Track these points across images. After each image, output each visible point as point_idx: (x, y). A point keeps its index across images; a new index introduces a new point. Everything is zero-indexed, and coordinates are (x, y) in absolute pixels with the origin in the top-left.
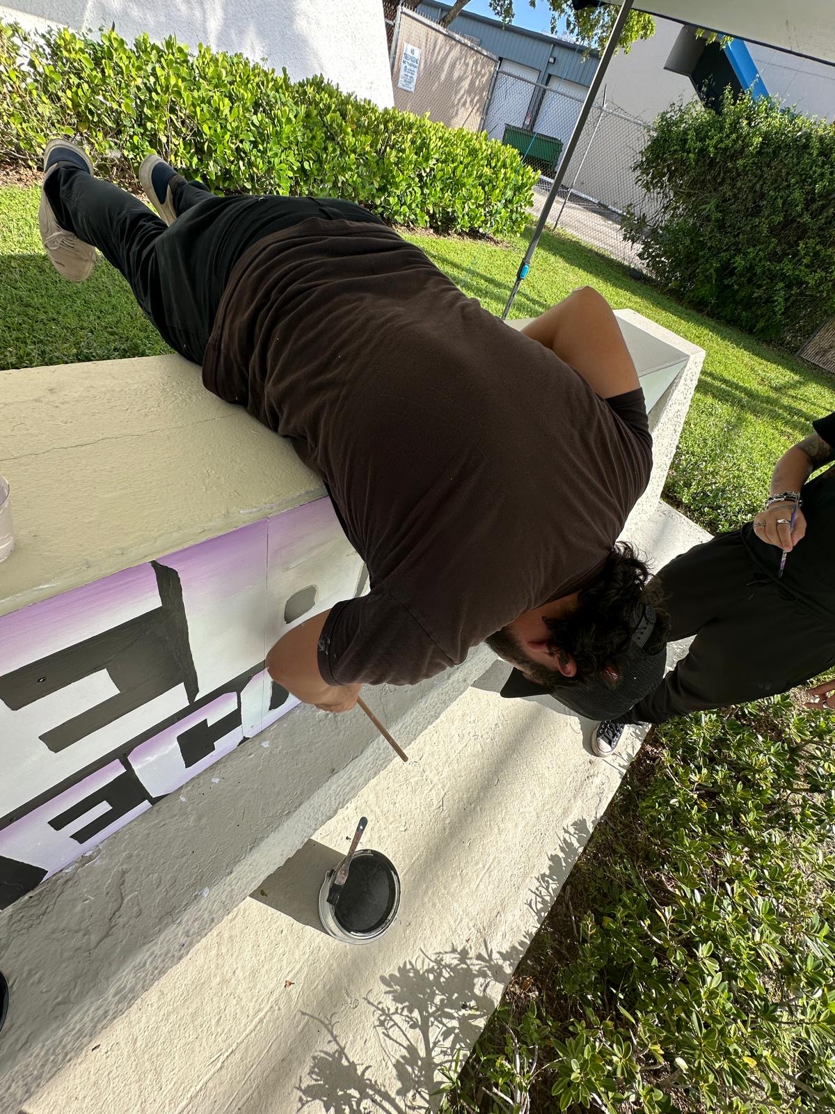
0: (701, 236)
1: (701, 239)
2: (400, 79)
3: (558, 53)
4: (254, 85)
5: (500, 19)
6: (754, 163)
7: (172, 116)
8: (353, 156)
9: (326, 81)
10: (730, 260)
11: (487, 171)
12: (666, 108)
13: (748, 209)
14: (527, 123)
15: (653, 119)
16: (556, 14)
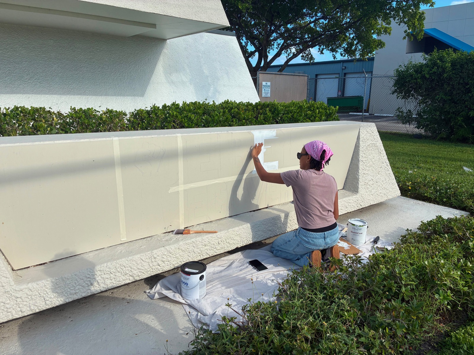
0: (445, 109)
1: (445, 110)
2: (263, 94)
3: (345, 64)
4: (203, 108)
5: (308, 62)
6: (453, 74)
7: (174, 124)
8: (244, 121)
9: (230, 101)
10: (467, 114)
11: (309, 112)
12: (397, 67)
13: (463, 91)
14: (340, 94)
15: (392, 73)
16: (334, 53)
